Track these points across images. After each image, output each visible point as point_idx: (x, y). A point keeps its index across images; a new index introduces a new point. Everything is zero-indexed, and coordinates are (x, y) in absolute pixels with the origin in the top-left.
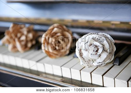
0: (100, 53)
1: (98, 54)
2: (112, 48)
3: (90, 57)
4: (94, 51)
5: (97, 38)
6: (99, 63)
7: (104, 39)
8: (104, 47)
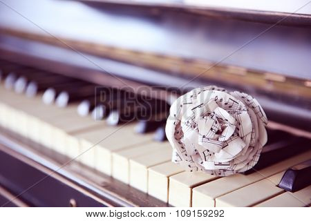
0: (226, 139)
1: (221, 139)
2: (257, 136)
3: (200, 143)
4: (212, 129)
5: (227, 101)
6: (220, 164)
7: (244, 107)
8: (240, 127)
